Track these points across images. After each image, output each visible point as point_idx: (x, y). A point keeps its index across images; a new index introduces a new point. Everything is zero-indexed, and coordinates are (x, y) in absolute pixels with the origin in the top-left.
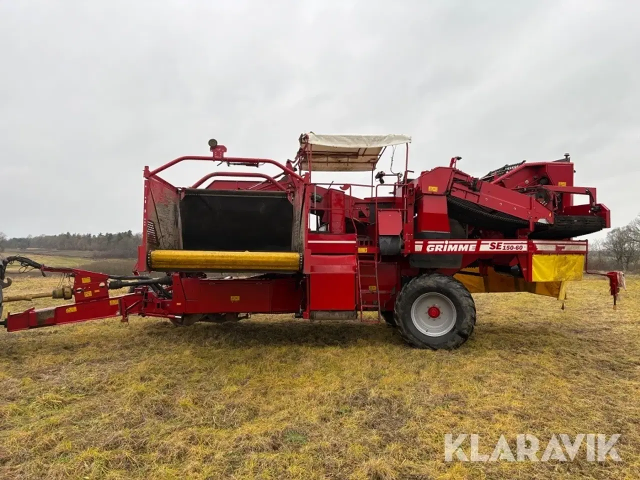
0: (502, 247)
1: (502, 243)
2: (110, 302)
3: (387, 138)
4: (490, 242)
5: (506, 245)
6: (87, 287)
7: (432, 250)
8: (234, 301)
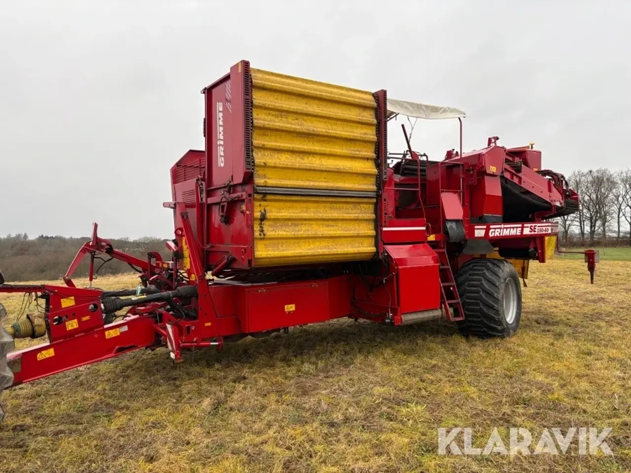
0: (536, 230)
1: (536, 226)
2: (107, 333)
3: (442, 110)
4: (529, 225)
5: (539, 228)
6: (71, 313)
7: (493, 235)
8: (290, 312)
